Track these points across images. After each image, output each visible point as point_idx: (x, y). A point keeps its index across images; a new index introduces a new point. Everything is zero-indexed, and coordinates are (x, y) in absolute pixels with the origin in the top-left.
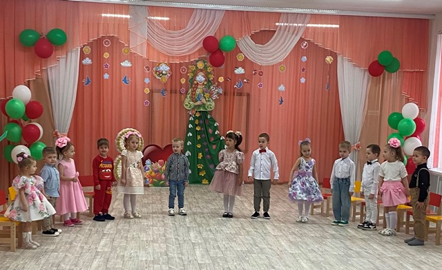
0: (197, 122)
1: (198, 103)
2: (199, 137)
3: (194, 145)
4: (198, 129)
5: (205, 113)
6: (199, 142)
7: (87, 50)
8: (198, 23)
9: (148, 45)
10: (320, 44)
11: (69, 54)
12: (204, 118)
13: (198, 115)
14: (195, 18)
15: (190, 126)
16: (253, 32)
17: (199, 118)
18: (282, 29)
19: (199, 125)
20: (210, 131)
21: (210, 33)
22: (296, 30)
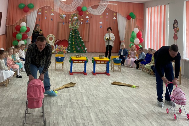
0: (73, 32)
1: (74, 26)
2: (73, 37)
3: (72, 39)
4: (73, 34)
5: (75, 29)
6: (73, 39)
7: (40, 10)
8: (75, 2)
9: (60, 9)
10: (112, 10)
11: (34, 11)
12: (75, 31)
13: (73, 30)
14: (74, 1)
15: (71, 33)
16: (92, 6)
17: (74, 31)
18: (101, 5)
19: (73, 33)
20: (77, 35)
21: (79, 5)
22: (105, 5)
